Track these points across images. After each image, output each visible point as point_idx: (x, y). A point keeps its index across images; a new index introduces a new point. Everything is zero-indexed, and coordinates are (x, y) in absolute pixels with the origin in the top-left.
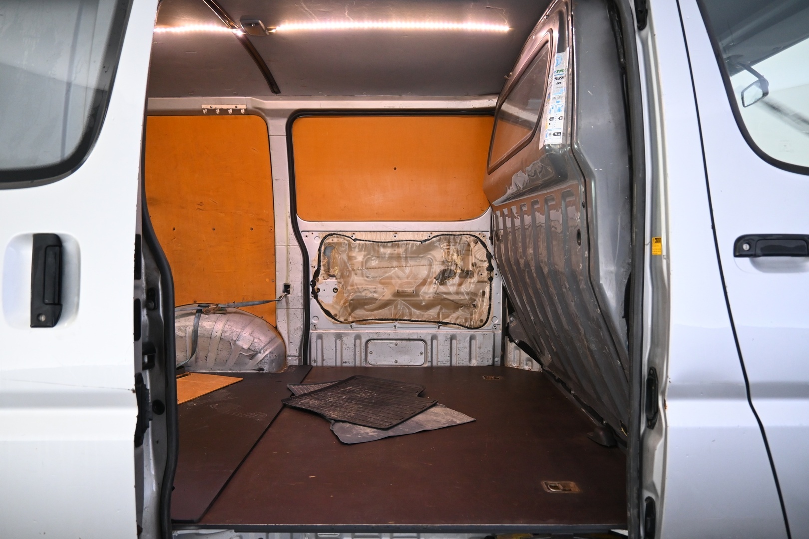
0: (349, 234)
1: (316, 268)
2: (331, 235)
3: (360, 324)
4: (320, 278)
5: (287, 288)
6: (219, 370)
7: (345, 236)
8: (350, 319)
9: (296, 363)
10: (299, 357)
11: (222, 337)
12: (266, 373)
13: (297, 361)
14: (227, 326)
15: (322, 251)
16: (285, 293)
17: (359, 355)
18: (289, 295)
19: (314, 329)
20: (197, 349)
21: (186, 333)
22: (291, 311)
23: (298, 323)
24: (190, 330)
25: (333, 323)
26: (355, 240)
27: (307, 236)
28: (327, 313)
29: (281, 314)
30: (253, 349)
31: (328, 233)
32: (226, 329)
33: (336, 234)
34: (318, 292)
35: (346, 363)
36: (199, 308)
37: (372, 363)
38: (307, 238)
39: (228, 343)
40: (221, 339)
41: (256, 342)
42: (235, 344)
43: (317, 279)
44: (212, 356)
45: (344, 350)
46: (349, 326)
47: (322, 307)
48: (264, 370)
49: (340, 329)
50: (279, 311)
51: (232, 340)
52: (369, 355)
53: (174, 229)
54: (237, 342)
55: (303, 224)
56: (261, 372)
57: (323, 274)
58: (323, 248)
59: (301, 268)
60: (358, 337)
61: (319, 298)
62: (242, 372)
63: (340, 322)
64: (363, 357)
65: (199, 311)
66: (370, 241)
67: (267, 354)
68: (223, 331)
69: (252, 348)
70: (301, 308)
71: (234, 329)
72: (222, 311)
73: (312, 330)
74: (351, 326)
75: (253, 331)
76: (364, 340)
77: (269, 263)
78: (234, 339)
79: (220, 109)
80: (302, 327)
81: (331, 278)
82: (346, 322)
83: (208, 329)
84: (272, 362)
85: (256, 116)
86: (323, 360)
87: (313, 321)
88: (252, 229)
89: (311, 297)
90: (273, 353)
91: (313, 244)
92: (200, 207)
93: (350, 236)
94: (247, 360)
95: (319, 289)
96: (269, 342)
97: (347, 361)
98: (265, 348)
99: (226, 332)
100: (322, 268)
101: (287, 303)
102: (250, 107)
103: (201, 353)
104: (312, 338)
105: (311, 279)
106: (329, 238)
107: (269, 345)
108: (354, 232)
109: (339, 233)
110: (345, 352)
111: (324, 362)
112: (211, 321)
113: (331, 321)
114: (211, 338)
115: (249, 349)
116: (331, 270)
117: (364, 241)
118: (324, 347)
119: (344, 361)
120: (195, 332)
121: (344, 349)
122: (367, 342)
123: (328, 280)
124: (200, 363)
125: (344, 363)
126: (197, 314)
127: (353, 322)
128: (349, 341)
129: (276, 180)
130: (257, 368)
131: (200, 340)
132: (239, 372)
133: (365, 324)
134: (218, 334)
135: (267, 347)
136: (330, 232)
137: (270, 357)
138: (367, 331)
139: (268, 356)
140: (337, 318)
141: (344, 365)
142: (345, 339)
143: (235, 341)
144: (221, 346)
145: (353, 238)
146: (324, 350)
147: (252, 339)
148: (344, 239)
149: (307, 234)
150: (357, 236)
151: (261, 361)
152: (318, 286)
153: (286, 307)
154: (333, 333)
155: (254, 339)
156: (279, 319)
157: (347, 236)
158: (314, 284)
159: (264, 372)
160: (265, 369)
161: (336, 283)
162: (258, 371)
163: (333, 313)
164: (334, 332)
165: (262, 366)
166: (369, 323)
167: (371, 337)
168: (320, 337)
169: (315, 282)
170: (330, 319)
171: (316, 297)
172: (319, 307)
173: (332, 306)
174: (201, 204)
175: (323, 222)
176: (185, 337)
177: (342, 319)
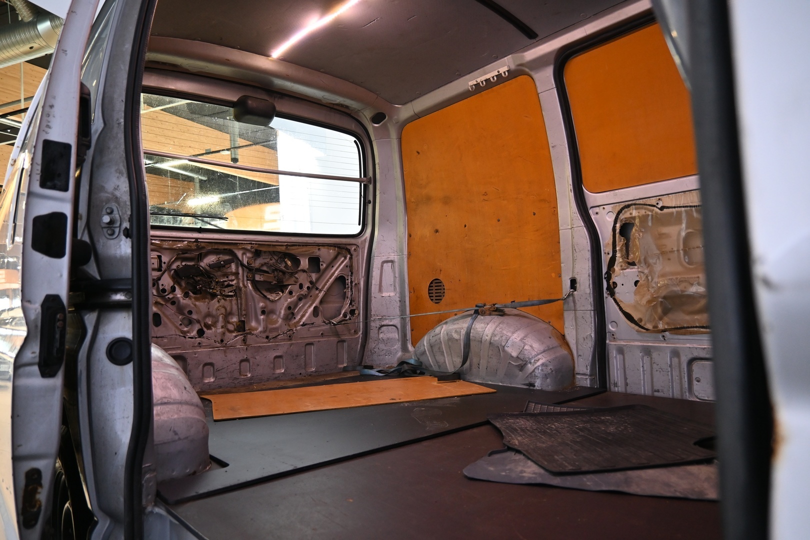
0: (653, 201)
1: (611, 255)
2: (628, 206)
3: (676, 334)
4: (617, 267)
5: (573, 282)
6: (491, 381)
7: (646, 205)
8: (661, 326)
9: (587, 383)
10: (591, 375)
11: (492, 341)
12: (537, 390)
13: (588, 381)
14: (498, 329)
15: (618, 231)
16: (572, 290)
17: (678, 381)
18: (575, 293)
19: (612, 339)
20: (470, 354)
21: (461, 336)
22: (579, 313)
23: (589, 330)
24: (463, 332)
25: (637, 331)
26: (662, 208)
27: (597, 213)
28: (628, 317)
29: (569, 317)
30: (522, 358)
31: (623, 205)
32: (496, 332)
33: (635, 204)
34: (615, 288)
35: (658, 391)
36: (477, 308)
37: (700, 396)
38: (597, 216)
39: (497, 349)
40: (490, 343)
41: (526, 350)
42: (504, 350)
43: (612, 269)
44: (483, 363)
45: (654, 372)
46: (660, 336)
47: (621, 309)
48: (534, 386)
49: (648, 341)
50: (566, 314)
51: (501, 345)
52: (695, 382)
53: (465, 226)
54: (506, 348)
55: (592, 198)
56: (532, 388)
57: (620, 262)
58: (618, 225)
59: (588, 255)
60: (676, 353)
61: (617, 296)
62: (512, 386)
63: (647, 330)
64: (686, 385)
65: (477, 312)
66: (686, 207)
67: (539, 366)
68: (494, 335)
69: (521, 356)
70: (590, 308)
71: (505, 333)
72: (500, 312)
73: (610, 341)
74: (663, 336)
75: (526, 336)
76: (684, 359)
77: (554, 254)
78: (503, 344)
79: (485, 80)
80: (593, 335)
81: (631, 267)
82: (656, 330)
83: (480, 331)
84: (546, 376)
85: (522, 76)
86: (627, 384)
87: (610, 327)
88: (534, 214)
89: (605, 295)
90: (547, 366)
91: (605, 222)
92: (486, 198)
93: (655, 204)
94: (517, 371)
95: (615, 284)
96: (544, 351)
97: (660, 388)
98: (536, 358)
99: (495, 336)
100: (618, 255)
101: (574, 302)
102: (513, 67)
103: (473, 358)
104: (610, 351)
105: (604, 270)
106: (626, 212)
107: (543, 354)
108: (660, 197)
109: (638, 202)
110: (657, 375)
111: (628, 387)
112: (484, 323)
113: (633, 328)
114: (481, 342)
115: (518, 357)
116: (631, 256)
117: (675, 207)
118: (627, 366)
119: (656, 388)
120: (468, 334)
121: (654, 370)
122: (691, 361)
123: (628, 270)
124: (474, 370)
125: (655, 391)
126: (474, 315)
127: (664, 331)
128: (663, 359)
129: (553, 147)
130: (527, 382)
131: (472, 344)
132: (509, 385)
133: (685, 334)
134: (488, 338)
135: (539, 357)
136: (627, 203)
137: (542, 370)
138: (688, 345)
139: (540, 368)
140: (642, 324)
141: (656, 394)
142: (655, 355)
143: (504, 347)
144: (491, 352)
145: (659, 206)
146: (627, 369)
147: (523, 345)
148: (645, 209)
149: (597, 210)
150: (666, 202)
151: (531, 373)
152: (615, 279)
153: (573, 309)
154: (638, 346)
155: (524, 346)
156: (566, 325)
157: (649, 205)
158: (609, 278)
159: (535, 388)
160: (536, 384)
161: (637, 273)
162: (527, 387)
163: (636, 317)
164: (640, 344)
165: (532, 381)
166: (691, 333)
167: (696, 354)
168: (621, 351)
169: (611, 275)
170: (633, 325)
171: (612, 294)
172: (617, 308)
173: (635, 307)
174: (486, 194)
175: (617, 191)
176: (460, 340)
177: (649, 326)
